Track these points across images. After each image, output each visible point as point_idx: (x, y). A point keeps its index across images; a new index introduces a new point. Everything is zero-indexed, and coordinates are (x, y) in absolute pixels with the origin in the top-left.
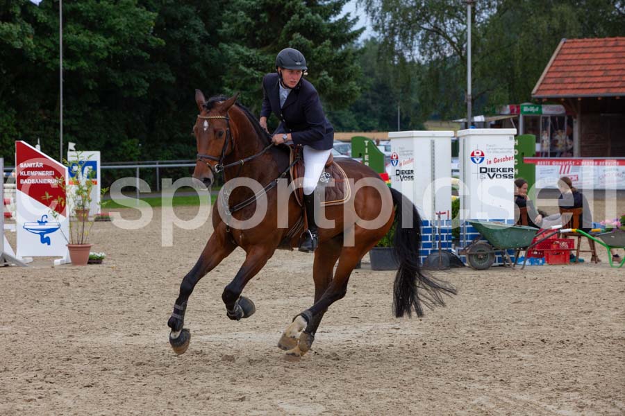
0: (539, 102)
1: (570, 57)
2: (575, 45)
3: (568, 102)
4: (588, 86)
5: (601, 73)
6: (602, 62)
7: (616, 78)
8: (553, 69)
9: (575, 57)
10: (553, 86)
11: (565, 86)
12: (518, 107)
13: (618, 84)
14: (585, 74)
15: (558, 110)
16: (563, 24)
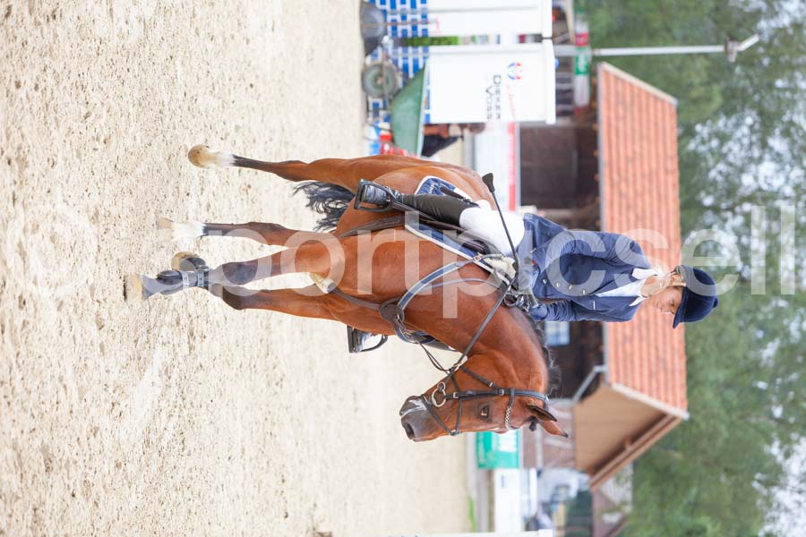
0: (592, 73)
1: (652, 110)
2: (668, 118)
3: (591, 112)
4: (614, 138)
5: (630, 154)
6: (645, 154)
7: (623, 174)
8: (636, 91)
9: (652, 117)
10: (613, 91)
11: (613, 106)
12: (585, 44)
13: (615, 177)
14: (629, 132)
15: (582, 97)
16: (695, 101)
